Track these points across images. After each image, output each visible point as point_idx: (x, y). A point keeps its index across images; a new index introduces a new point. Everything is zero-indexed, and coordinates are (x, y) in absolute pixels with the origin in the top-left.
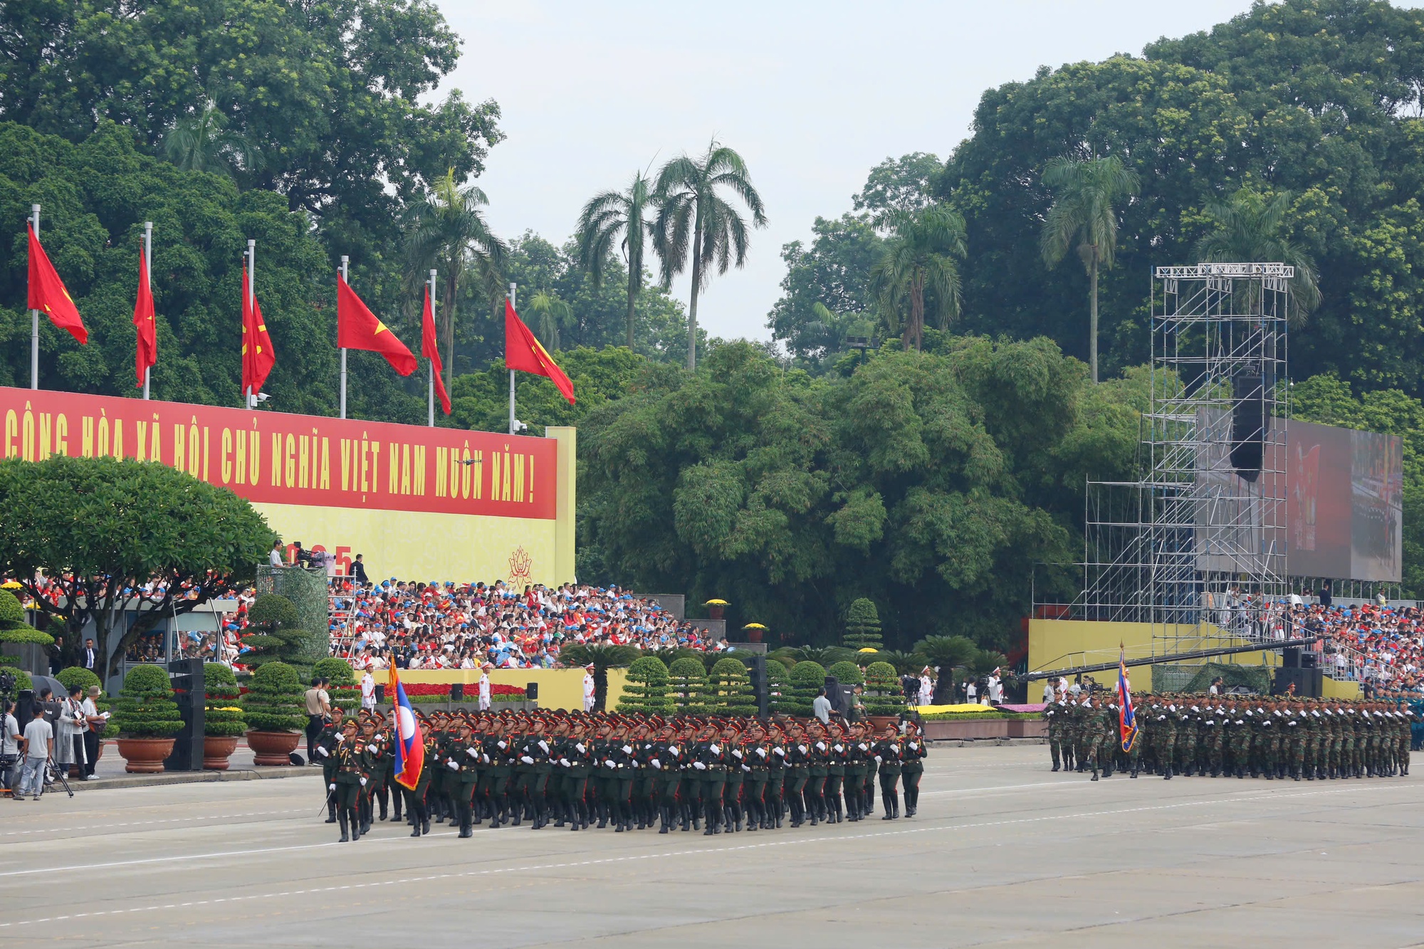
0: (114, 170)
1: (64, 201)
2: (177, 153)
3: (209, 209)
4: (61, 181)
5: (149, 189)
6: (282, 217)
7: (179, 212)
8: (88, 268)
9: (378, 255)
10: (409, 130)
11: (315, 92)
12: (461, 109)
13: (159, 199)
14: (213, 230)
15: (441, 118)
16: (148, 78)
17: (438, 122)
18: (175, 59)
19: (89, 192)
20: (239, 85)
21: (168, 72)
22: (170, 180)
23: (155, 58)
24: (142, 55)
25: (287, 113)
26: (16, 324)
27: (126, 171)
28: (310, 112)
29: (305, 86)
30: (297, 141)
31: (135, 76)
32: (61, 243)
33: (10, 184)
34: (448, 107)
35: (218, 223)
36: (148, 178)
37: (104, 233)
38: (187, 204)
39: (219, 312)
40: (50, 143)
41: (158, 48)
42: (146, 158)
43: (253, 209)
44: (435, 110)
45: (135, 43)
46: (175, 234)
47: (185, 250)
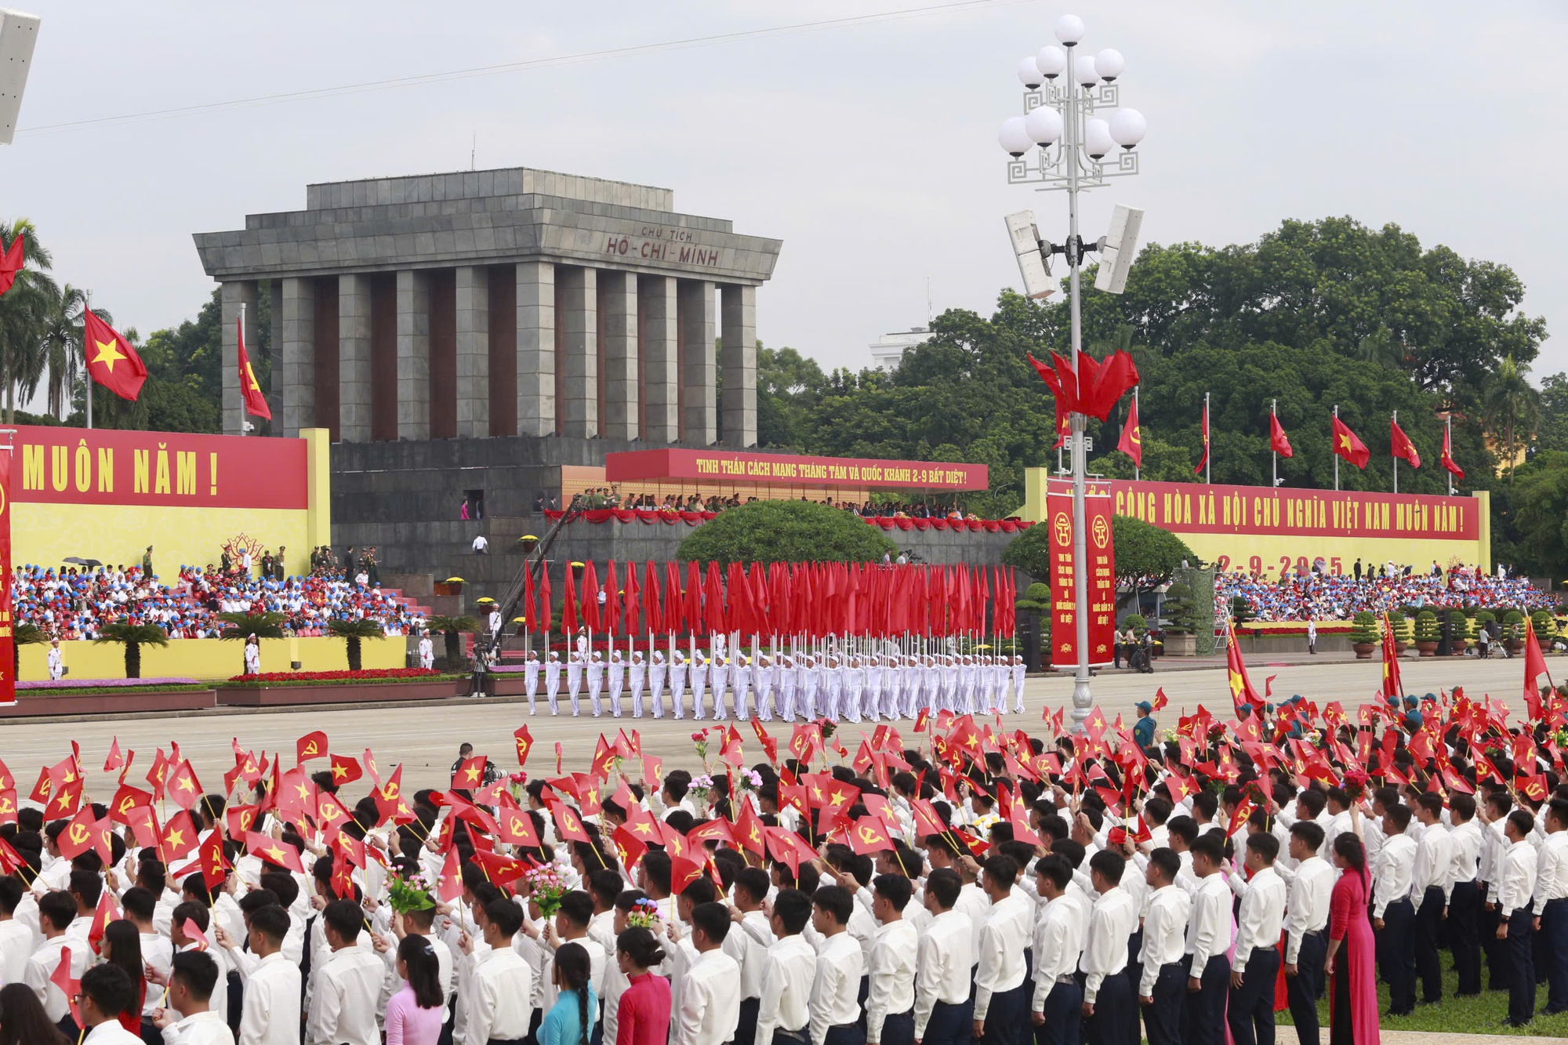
0: (1318, 363)
1: (1289, 381)
2: (1365, 353)
3: (1363, 381)
4: (1288, 370)
5: (1337, 372)
6: (1402, 384)
7: (1347, 383)
8: (1300, 414)
9: (1478, 401)
10: (1495, 333)
11: (1441, 317)
12: (1523, 322)
13: (1339, 377)
14: (1365, 392)
15: (1512, 327)
16: (1353, 313)
17: (1511, 330)
18: (1366, 303)
19: (1304, 375)
20: (1399, 315)
21: (1363, 310)
22: (1346, 367)
23: (1357, 303)
24: (1350, 302)
25: (1425, 328)
26: (1262, 445)
27: (1324, 363)
28: (1438, 327)
29: (1434, 313)
30: (1431, 343)
31: (1346, 313)
32: (1286, 402)
33: (1262, 373)
34: (1516, 321)
35: (1367, 388)
36: (1335, 367)
37: (1309, 395)
38: (1352, 379)
39: (1368, 435)
40: (1286, 351)
41: (1359, 298)
42: (1339, 356)
43: (1389, 380)
44: (1510, 324)
45: (1347, 296)
46: (1344, 395)
47: (1349, 403)
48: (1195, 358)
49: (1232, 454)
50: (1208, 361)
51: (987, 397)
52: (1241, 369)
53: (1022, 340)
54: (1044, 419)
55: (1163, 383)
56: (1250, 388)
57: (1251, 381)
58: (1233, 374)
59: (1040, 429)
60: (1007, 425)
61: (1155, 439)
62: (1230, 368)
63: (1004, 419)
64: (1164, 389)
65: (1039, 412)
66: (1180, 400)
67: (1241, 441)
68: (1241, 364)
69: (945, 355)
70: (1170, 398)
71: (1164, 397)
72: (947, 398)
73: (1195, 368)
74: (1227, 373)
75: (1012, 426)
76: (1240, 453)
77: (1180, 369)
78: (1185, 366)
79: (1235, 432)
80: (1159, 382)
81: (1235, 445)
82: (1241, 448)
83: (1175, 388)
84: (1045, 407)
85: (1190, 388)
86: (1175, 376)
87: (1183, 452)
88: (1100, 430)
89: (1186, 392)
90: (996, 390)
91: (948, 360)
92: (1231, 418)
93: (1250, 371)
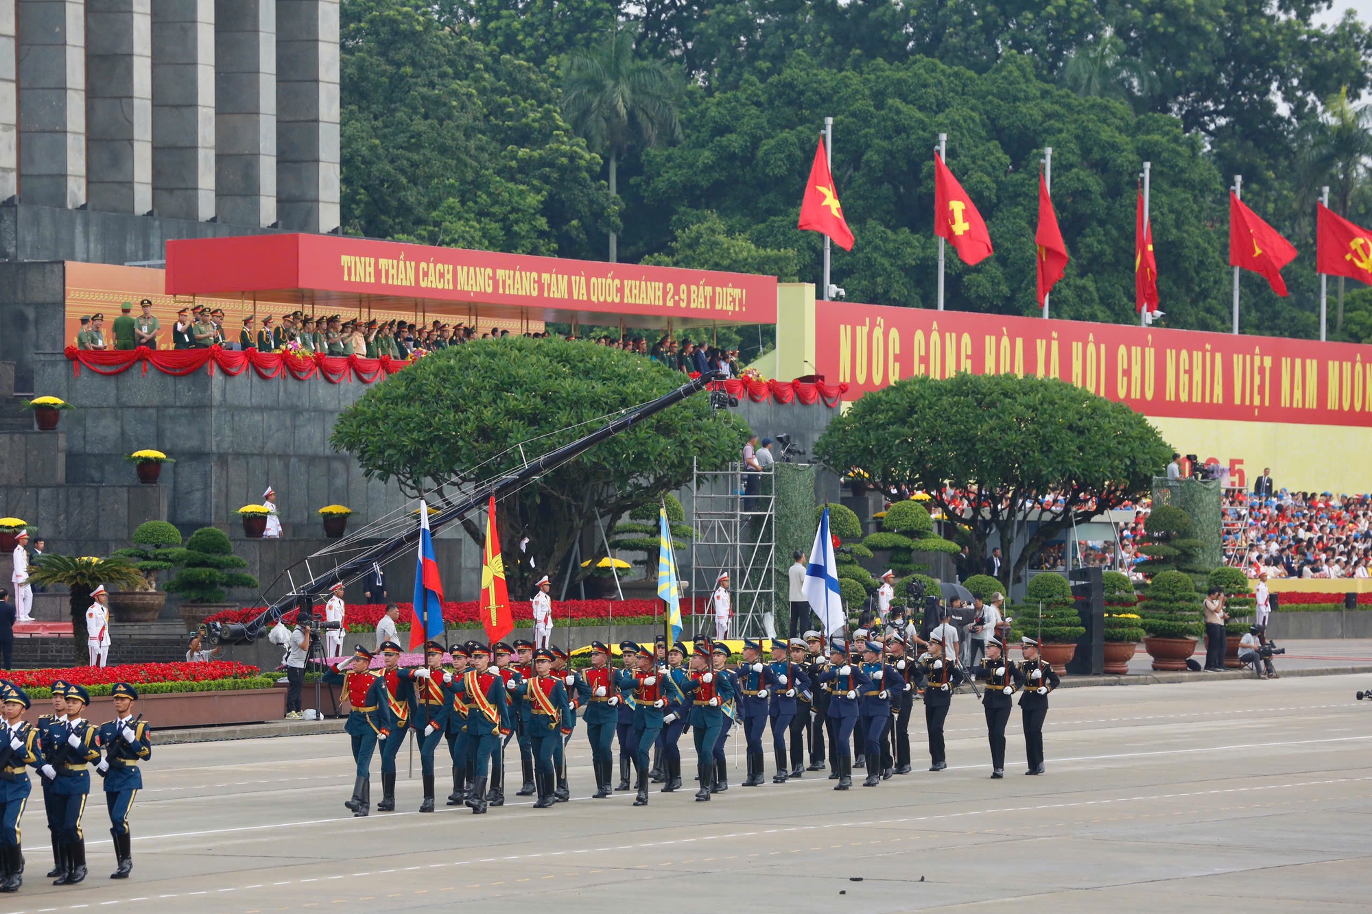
0: (1016, 99)
1: (969, 130)
2: (1076, 80)
3: (1106, 134)
4: (966, 111)
5: (1049, 116)
6: (1176, 139)
7: (1077, 137)
8: (991, 193)
9: (1271, 174)
10: (1303, 50)
11: (1211, 18)
12: (1355, 28)
13: (1058, 125)
14: (1110, 154)
15: (1335, 38)
16: (1050, 9)
17: (1332, 42)
19: (993, 121)
20: (1137, 13)
22: (1069, 107)
25: (1183, 38)
26: (924, 248)
27: (1027, 99)
28: (1204, 36)
29: (1200, 11)
30: (1192, 65)
31: (1037, 8)
32: (967, 169)
33: (919, 115)
34: (1343, 26)
35: (1114, 147)
36: (1047, 106)
37: (1006, 159)
38: (1085, 129)
39: (1115, 233)
40: (956, 75)
42: (1047, 87)
43: (1148, 132)
44: (1329, 31)
46: (1073, 159)
47: (1082, 174)
48: (791, 85)
49: (869, 263)
50: (816, 92)
51: (443, 150)
52: (878, 107)
53: (463, 43)
54: (521, 193)
55: (728, 129)
56: (899, 142)
57: (899, 129)
58: (864, 118)
59: (514, 210)
60: (452, 201)
61: (730, 232)
62: (858, 105)
63: (449, 190)
64: (734, 141)
65: (512, 179)
66: (767, 163)
67: (885, 240)
68: (879, 97)
69: (361, 68)
70: (747, 157)
71: (733, 157)
72: (372, 148)
73: (790, 103)
74: (854, 115)
75: (463, 203)
76: (886, 262)
77: (758, 104)
78: (771, 102)
79: (871, 223)
80: (721, 130)
81: (876, 248)
82: (887, 254)
83: (756, 142)
84: (521, 170)
85: (785, 140)
86: (752, 119)
87: (787, 258)
88: (621, 215)
89: (779, 147)
90: (460, 135)
91: (367, 79)
92: (862, 197)
93: (898, 112)
